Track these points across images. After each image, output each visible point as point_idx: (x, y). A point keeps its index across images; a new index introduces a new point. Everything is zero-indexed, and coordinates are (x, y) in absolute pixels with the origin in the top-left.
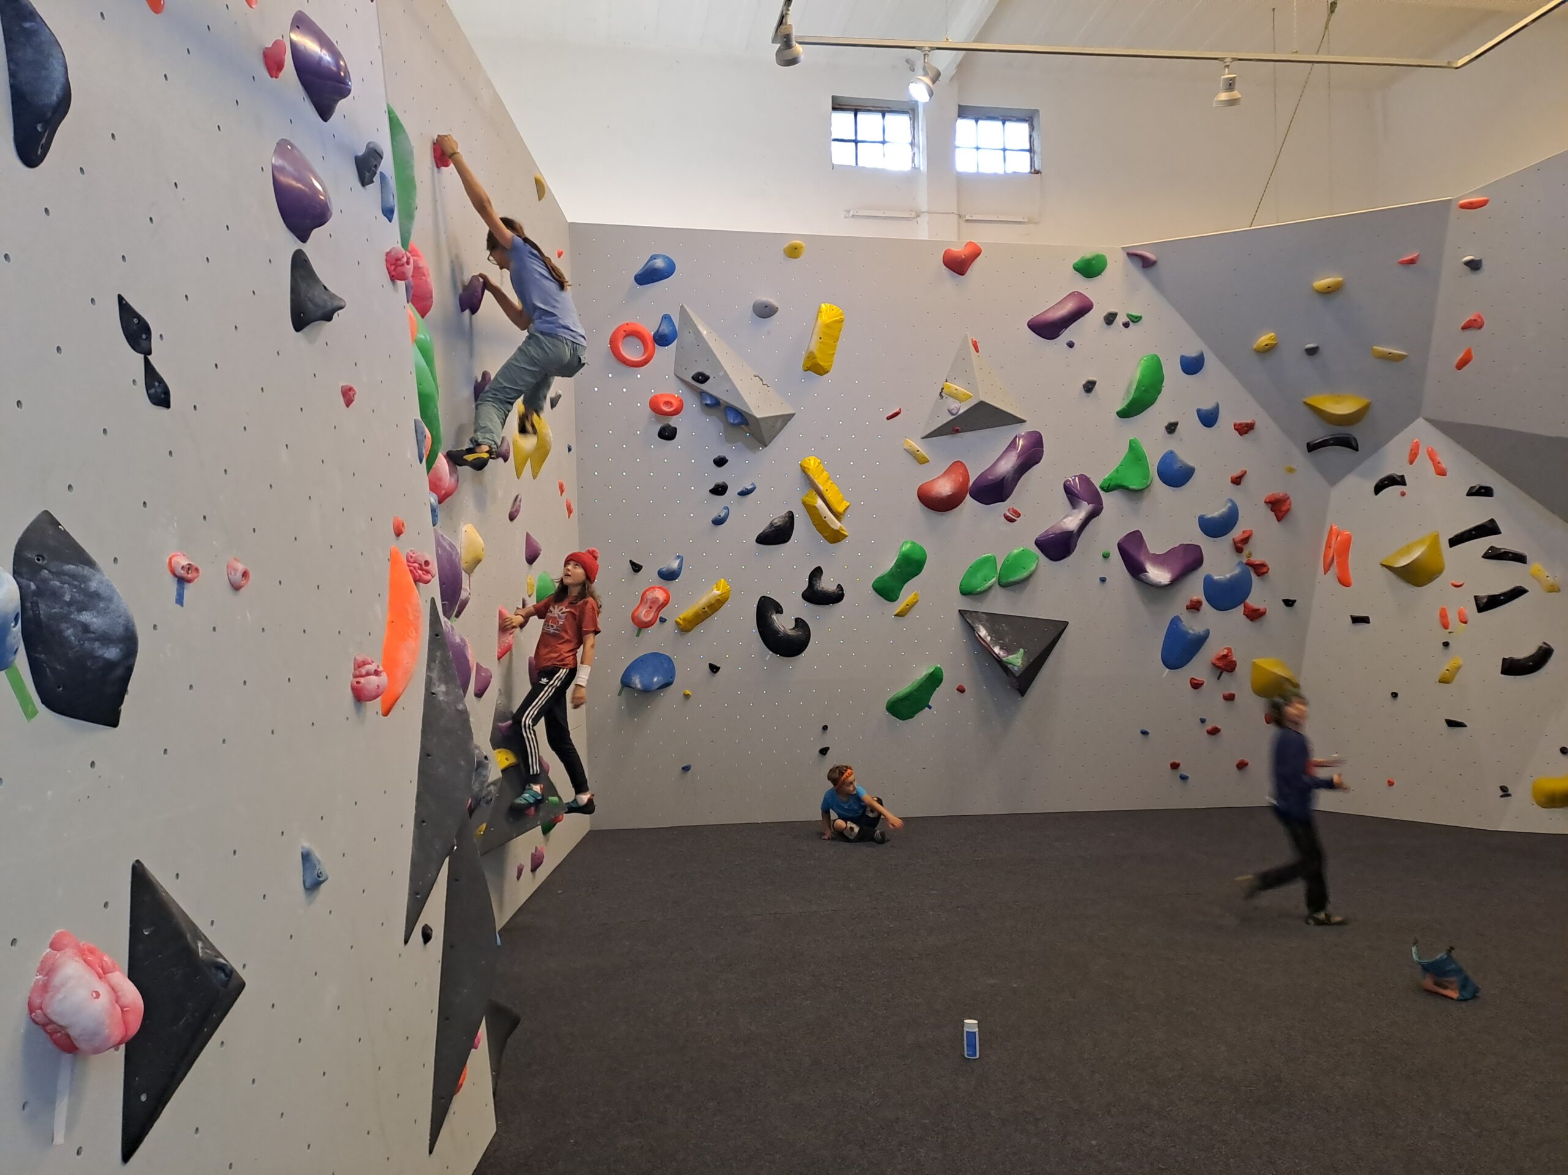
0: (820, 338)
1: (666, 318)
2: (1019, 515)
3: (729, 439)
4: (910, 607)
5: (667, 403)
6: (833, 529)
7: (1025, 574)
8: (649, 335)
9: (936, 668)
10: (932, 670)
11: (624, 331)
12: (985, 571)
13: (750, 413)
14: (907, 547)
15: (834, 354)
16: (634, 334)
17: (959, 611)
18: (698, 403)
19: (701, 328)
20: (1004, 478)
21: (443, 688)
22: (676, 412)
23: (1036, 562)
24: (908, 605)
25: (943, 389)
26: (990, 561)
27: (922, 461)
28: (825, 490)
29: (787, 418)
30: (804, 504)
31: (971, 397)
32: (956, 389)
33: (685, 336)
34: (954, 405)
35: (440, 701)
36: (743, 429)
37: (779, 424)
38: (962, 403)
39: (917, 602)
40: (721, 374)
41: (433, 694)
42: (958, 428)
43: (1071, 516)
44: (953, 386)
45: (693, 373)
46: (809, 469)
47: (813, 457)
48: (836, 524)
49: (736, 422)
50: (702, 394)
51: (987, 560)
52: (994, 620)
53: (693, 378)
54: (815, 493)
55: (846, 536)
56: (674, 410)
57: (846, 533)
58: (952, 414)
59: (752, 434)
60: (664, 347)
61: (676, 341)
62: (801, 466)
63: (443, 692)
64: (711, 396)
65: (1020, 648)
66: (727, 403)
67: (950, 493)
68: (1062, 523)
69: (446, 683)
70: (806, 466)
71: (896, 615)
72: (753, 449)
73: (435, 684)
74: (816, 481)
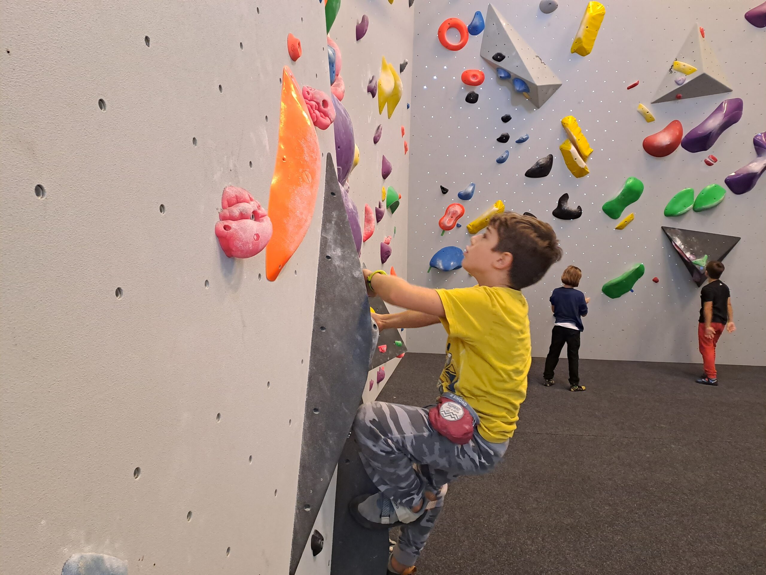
0: (587, 27)
1: (478, 14)
2: (716, 161)
3: (514, 103)
4: (627, 223)
5: (474, 76)
6: (580, 167)
7: (715, 203)
8: (466, 27)
9: (640, 265)
10: (638, 267)
11: (449, 24)
12: (685, 200)
13: (532, 82)
14: (631, 182)
15: (594, 40)
16: (455, 25)
17: (662, 227)
18: (495, 75)
19: (502, 21)
20: (711, 133)
21: (339, 252)
22: (479, 83)
23: (724, 194)
24: (626, 222)
25: (672, 66)
26: (689, 193)
27: (648, 119)
28: (578, 140)
29: (556, 87)
30: (561, 149)
31: (695, 71)
32: (684, 65)
33: (490, 28)
34: (680, 77)
35: (334, 265)
36: (524, 95)
37: (550, 91)
38: (687, 76)
39: (633, 220)
40: (514, 54)
41: (328, 257)
42: (681, 95)
43: (756, 162)
44: (682, 63)
45: (493, 54)
46: (567, 124)
47: (571, 116)
48: (582, 164)
49: (521, 89)
50: (498, 70)
51: (688, 192)
52: (686, 234)
53: (493, 58)
54: (570, 142)
55: (588, 173)
56: (479, 81)
57: (588, 171)
58: (678, 84)
59: (530, 99)
60: (475, 36)
61: (483, 31)
62: (562, 123)
63: (339, 257)
64: (505, 71)
65: (705, 254)
66: (515, 75)
67: (669, 143)
68: (748, 167)
69: (342, 247)
70: (565, 122)
71: (616, 228)
72: (529, 110)
73: (330, 247)
74: (572, 133)
